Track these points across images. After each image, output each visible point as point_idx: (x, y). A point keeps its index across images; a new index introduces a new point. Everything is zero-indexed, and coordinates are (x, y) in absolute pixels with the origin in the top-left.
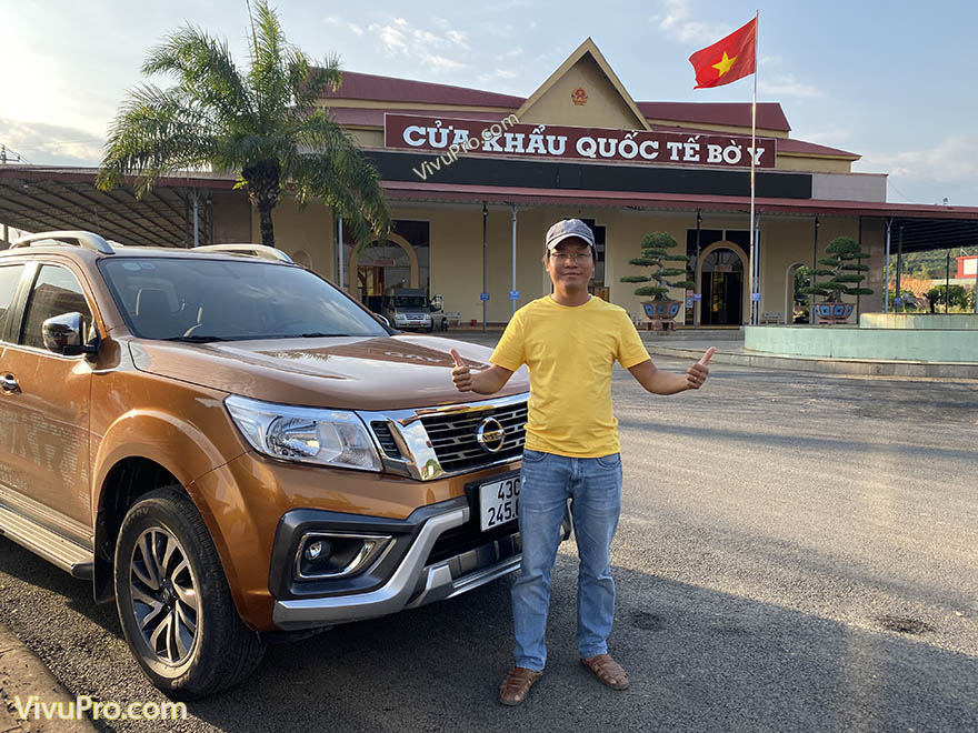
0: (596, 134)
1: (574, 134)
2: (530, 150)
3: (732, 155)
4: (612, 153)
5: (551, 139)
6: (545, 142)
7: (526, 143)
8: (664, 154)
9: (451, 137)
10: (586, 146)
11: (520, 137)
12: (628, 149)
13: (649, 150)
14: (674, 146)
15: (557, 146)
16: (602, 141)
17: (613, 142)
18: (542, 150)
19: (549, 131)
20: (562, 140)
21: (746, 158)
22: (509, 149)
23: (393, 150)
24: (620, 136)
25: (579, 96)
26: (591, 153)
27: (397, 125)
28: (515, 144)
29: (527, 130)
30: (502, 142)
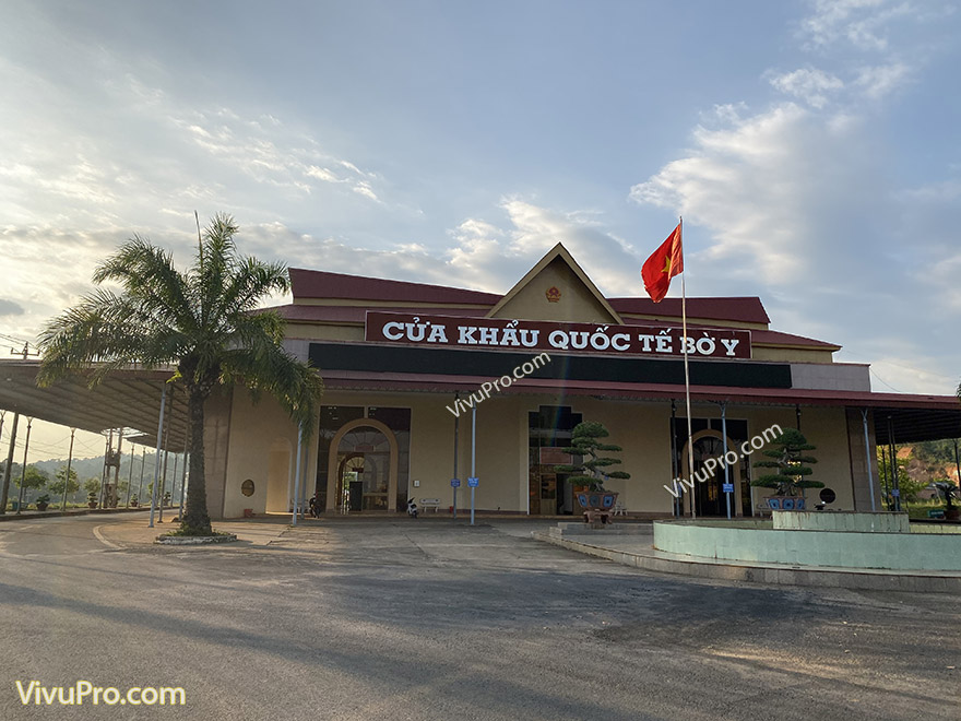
0: (568, 328)
1: (545, 329)
2: (504, 342)
3: (706, 346)
4: (584, 344)
5: (524, 332)
6: (519, 336)
7: (500, 337)
8: (636, 345)
9: (428, 331)
10: (558, 339)
11: (495, 331)
12: (600, 341)
13: (621, 342)
14: (646, 338)
15: (529, 338)
16: (574, 334)
17: (585, 335)
18: (515, 343)
19: (522, 325)
20: (535, 333)
21: (721, 349)
22: (483, 341)
23: (373, 344)
24: (592, 329)
25: (553, 294)
26: (563, 345)
27: (376, 321)
28: (489, 336)
29: (501, 325)
30: (477, 335)
